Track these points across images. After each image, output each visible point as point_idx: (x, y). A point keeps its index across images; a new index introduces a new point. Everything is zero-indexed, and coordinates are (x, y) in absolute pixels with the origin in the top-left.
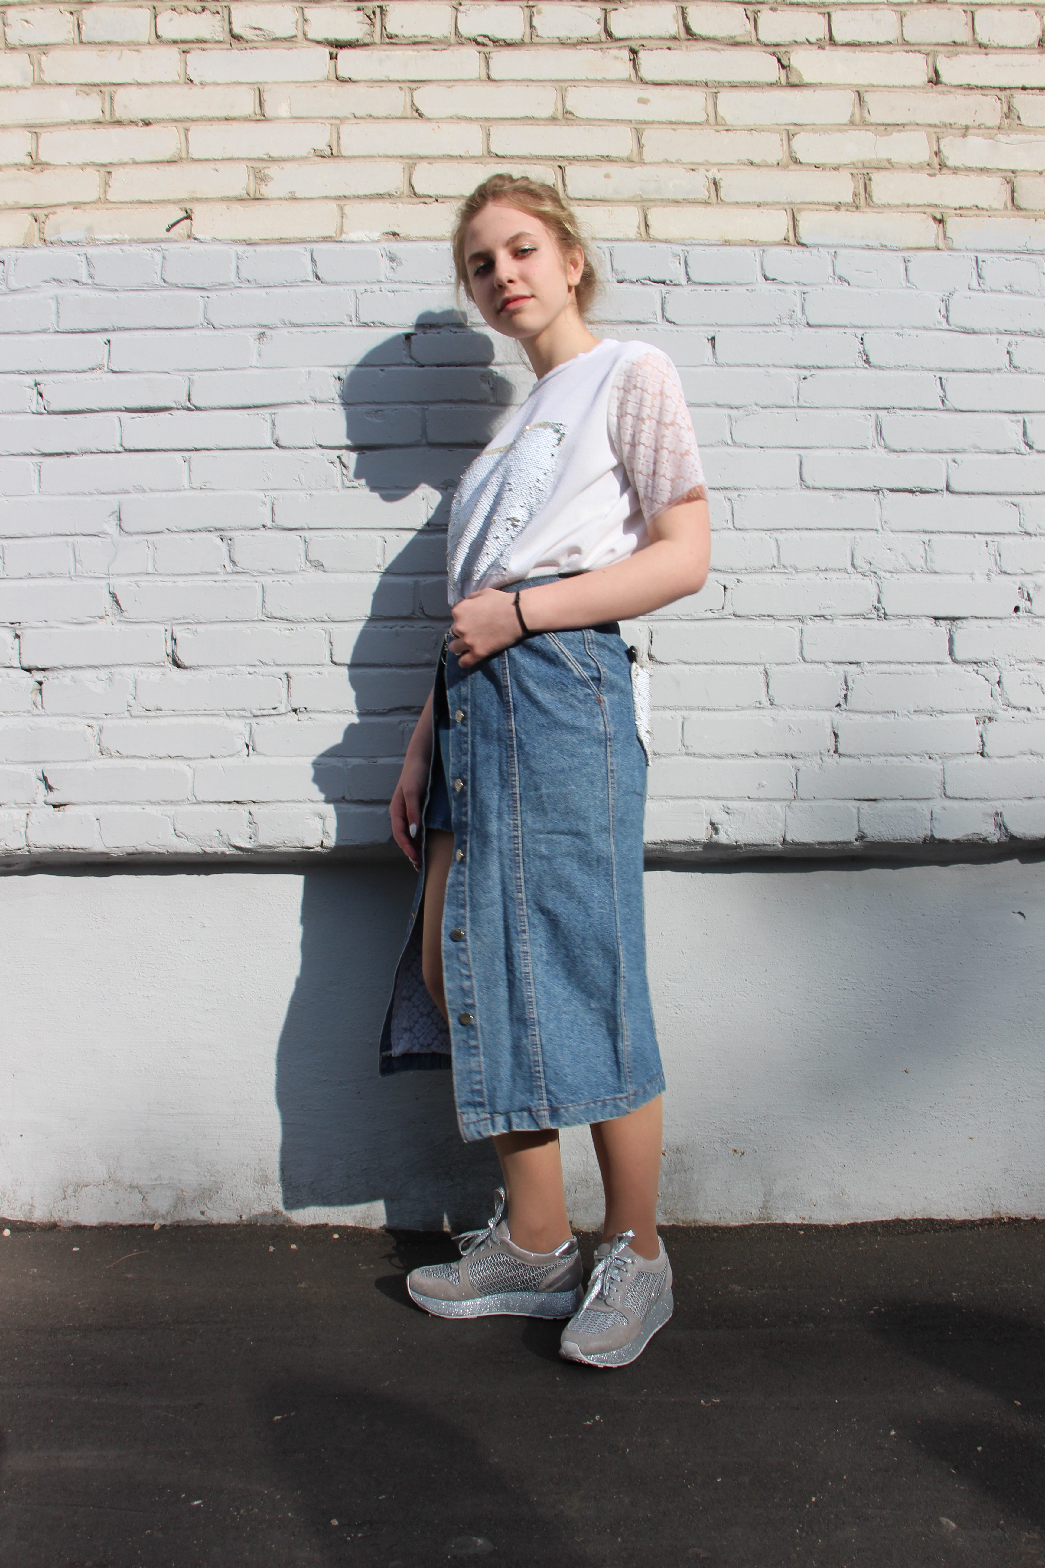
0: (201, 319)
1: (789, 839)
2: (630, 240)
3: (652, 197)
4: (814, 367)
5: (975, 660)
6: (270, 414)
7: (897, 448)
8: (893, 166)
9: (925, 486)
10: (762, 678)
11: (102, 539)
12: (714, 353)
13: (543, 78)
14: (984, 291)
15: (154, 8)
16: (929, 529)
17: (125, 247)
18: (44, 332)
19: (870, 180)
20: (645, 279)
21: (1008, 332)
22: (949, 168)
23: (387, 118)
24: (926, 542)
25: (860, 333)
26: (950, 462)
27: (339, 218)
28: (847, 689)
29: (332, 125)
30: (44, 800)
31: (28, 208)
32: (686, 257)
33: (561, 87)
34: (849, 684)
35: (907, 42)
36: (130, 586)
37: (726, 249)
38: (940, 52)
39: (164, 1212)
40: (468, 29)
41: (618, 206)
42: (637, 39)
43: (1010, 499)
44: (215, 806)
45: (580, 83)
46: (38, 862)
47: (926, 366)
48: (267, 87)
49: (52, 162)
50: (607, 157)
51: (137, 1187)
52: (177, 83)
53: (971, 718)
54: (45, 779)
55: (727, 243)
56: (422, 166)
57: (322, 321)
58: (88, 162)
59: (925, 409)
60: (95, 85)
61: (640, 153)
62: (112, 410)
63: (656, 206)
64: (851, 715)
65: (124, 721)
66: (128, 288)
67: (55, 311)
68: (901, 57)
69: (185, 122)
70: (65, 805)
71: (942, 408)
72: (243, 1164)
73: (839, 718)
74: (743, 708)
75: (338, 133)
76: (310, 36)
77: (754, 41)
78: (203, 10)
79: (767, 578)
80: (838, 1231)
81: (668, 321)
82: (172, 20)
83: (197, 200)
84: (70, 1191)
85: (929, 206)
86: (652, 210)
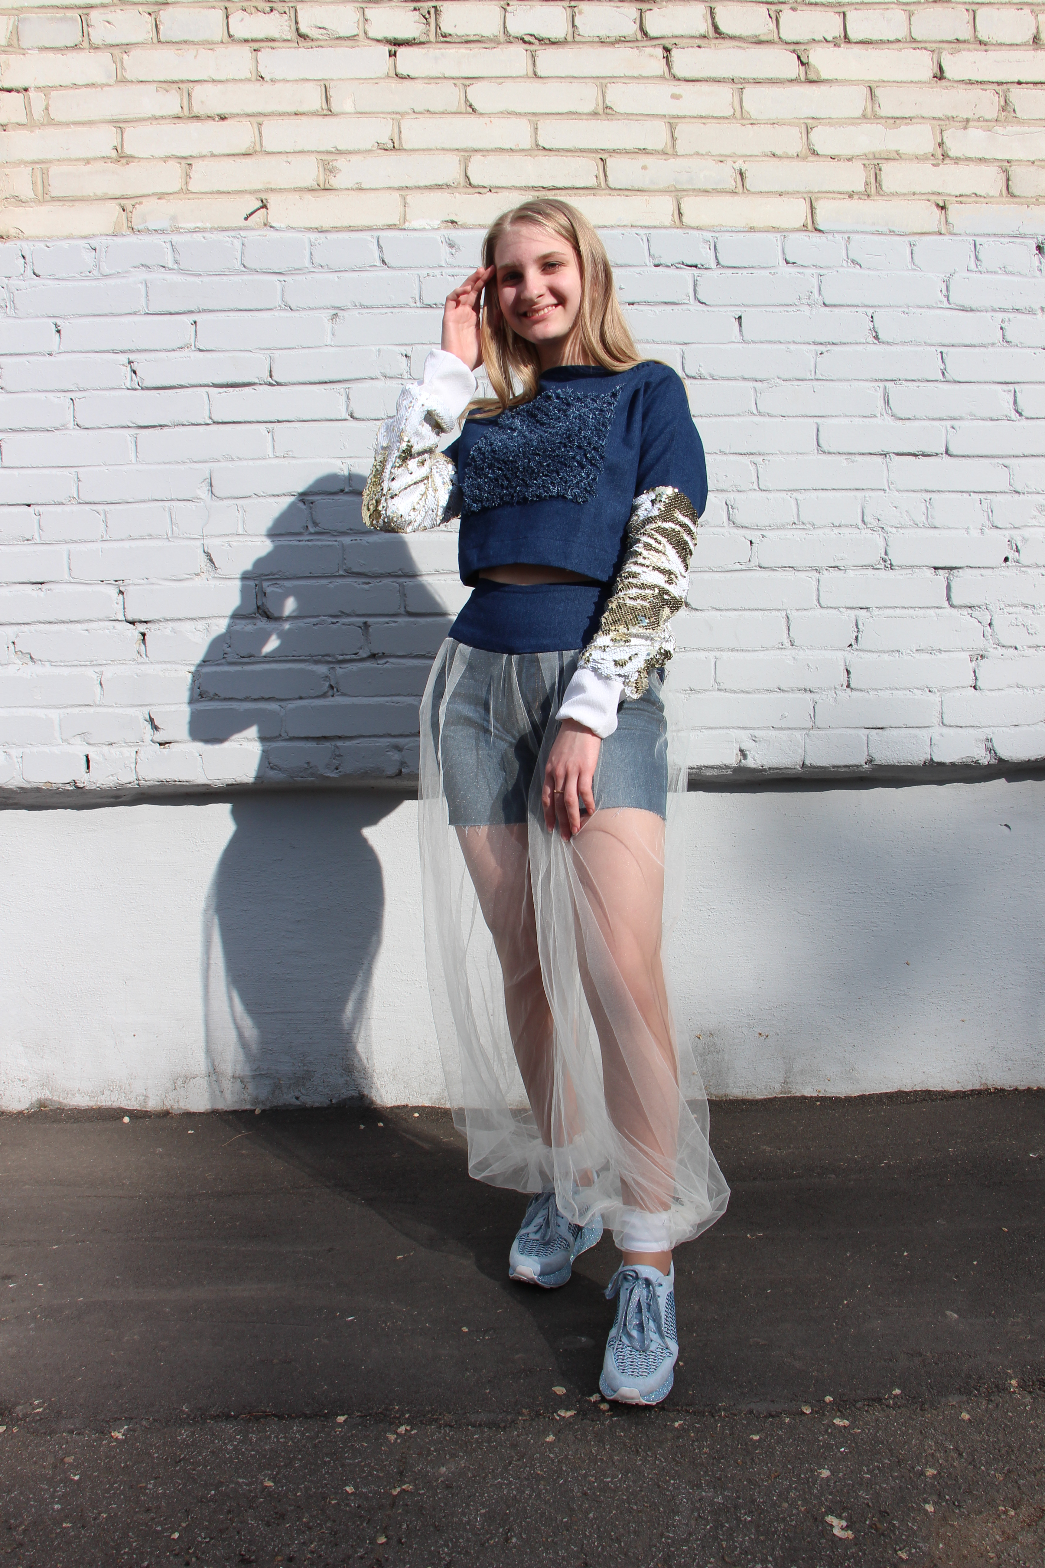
0: (279, 302)
1: (807, 763)
2: (665, 227)
3: (685, 187)
4: (829, 343)
5: (969, 605)
6: (345, 389)
7: (902, 416)
8: (900, 157)
9: (927, 450)
10: (784, 621)
11: (195, 504)
12: (741, 331)
13: (585, 75)
14: (980, 272)
15: (226, 8)
16: (930, 489)
17: (207, 235)
18: (135, 313)
19: (880, 170)
21: (1002, 310)
22: (951, 159)
23: (443, 113)
24: (928, 500)
25: (870, 311)
26: (949, 428)
27: (402, 207)
28: (858, 632)
30: (151, 738)
31: (116, 199)
32: (715, 243)
33: (601, 84)
34: (859, 627)
35: (915, 40)
36: (223, 546)
37: (752, 235)
38: (944, 49)
39: (263, 1098)
40: (516, 28)
41: (654, 196)
42: (670, 37)
43: (1001, 461)
44: (305, 742)
45: (618, 80)
46: (143, 794)
47: (928, 341)
48: (332, 84)
49: (137, 156)
50: (644, 149)
51: (239, 1078)
52: (249, 80)
53: (966, 655)
54: (151, 720)
55: (752, 230)
56: (477, 158)
57: (390, 304)
58: (170, 155)
59: (927, 381)
60: (173, 82)
61: (674, 146)
62: (201, 386)
63: (688, 196)
64: (861, 653)
65: (221, 667)
66: (212, 273)
67: (144, 295)
68: (910, 54)
69: (258, 117)
70: (170, 743)
71: (943, 379)
72: (332, 1055)
73: (851, 657)
74: (767, 649)
75: (399, 128)
76: (370, 35)
77: (776, 39)
78: (272, 11)
79: (788, 534)
80: (850, 1101)
81: (699, 302)
82: (242, 20)
83: (272, 190)
84: (179, 1083)
85: (933, 194)
86: (685, 199)
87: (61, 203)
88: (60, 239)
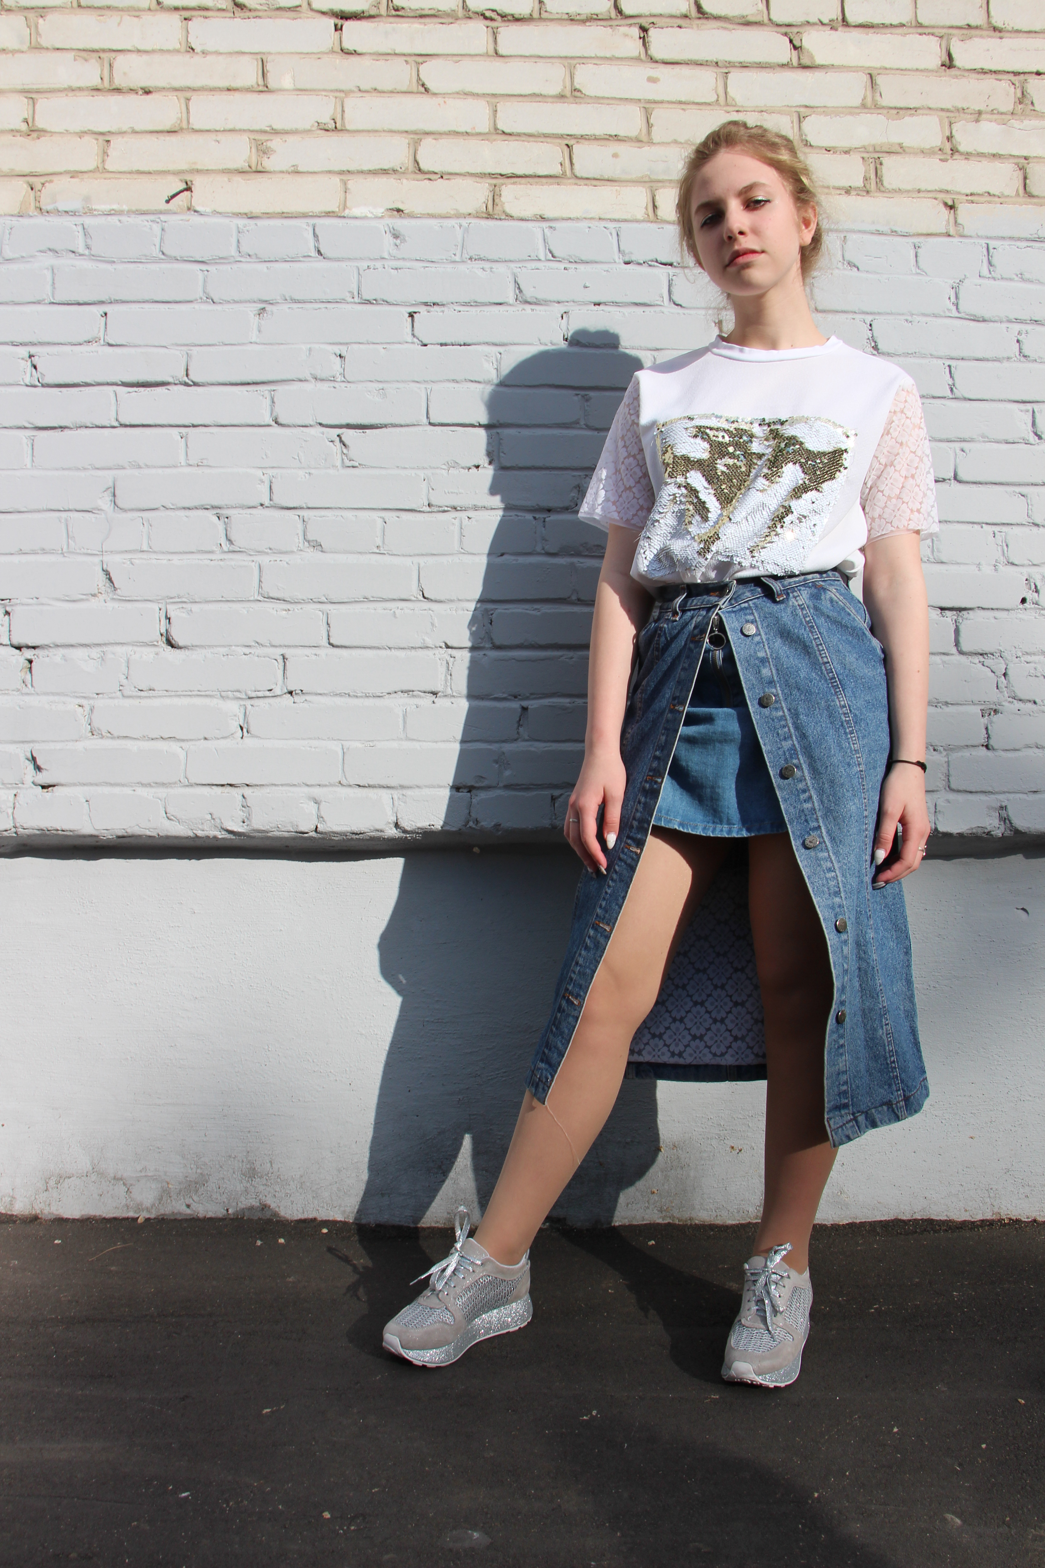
0: (200, 293)
2: (637, 221)
3: (660, 178)
5: (981, 652)
6: (270, 391)
8: (904, 151)
11: (96, 515)
13: (552, 55)
14: (994, 279)
17: (124, 219)
18: (38, 303)
19: (881, 164)
20: (652, 261)
21: (1018, 321)
22: (961, 154)
23: (392, 92)
25: (868, 319)
26: (958, 451)
27: (342, 193)
29: (336, 98)
30: (32, 780)
31: (24, 176)
33: (570, 64)
35: (921, 24)
36: (124, 563)
38: (953, 35)
39: (149, 1205)
41: (626, 186)
42: (647, 16)
43: (1017, 489)
44: (207, 789)
45: (589, 61)
46: (25, 845)
47: (935, 353)
48: (270, 58)
49: (49, 130)
50: (616, 136)
51: (121, 1179)
52: (177, 51)
53: (977, 710)
54: (34, 759)
56: (428, 141)
57: (324, 297)
58: (86, 129)
59: (934, 397)
60: (93, 51)
61: (649, 133)
62: (108, 384)
63: (664, 187)
65: (116, 701)
66: (126, 260)
67: (50, 282)
68: (914, 40)
69: (186, 92)
70: (54, 786)
71: (951, 396)
72: (230, 1156)
75: (343, 107)
76: (314, 6)
77: (766, 21)
80: (837, 1230)
81: (675, 304)
83: (198, 171)
84: (52, 1183)
85: (940, 191)
86: (661, 191)
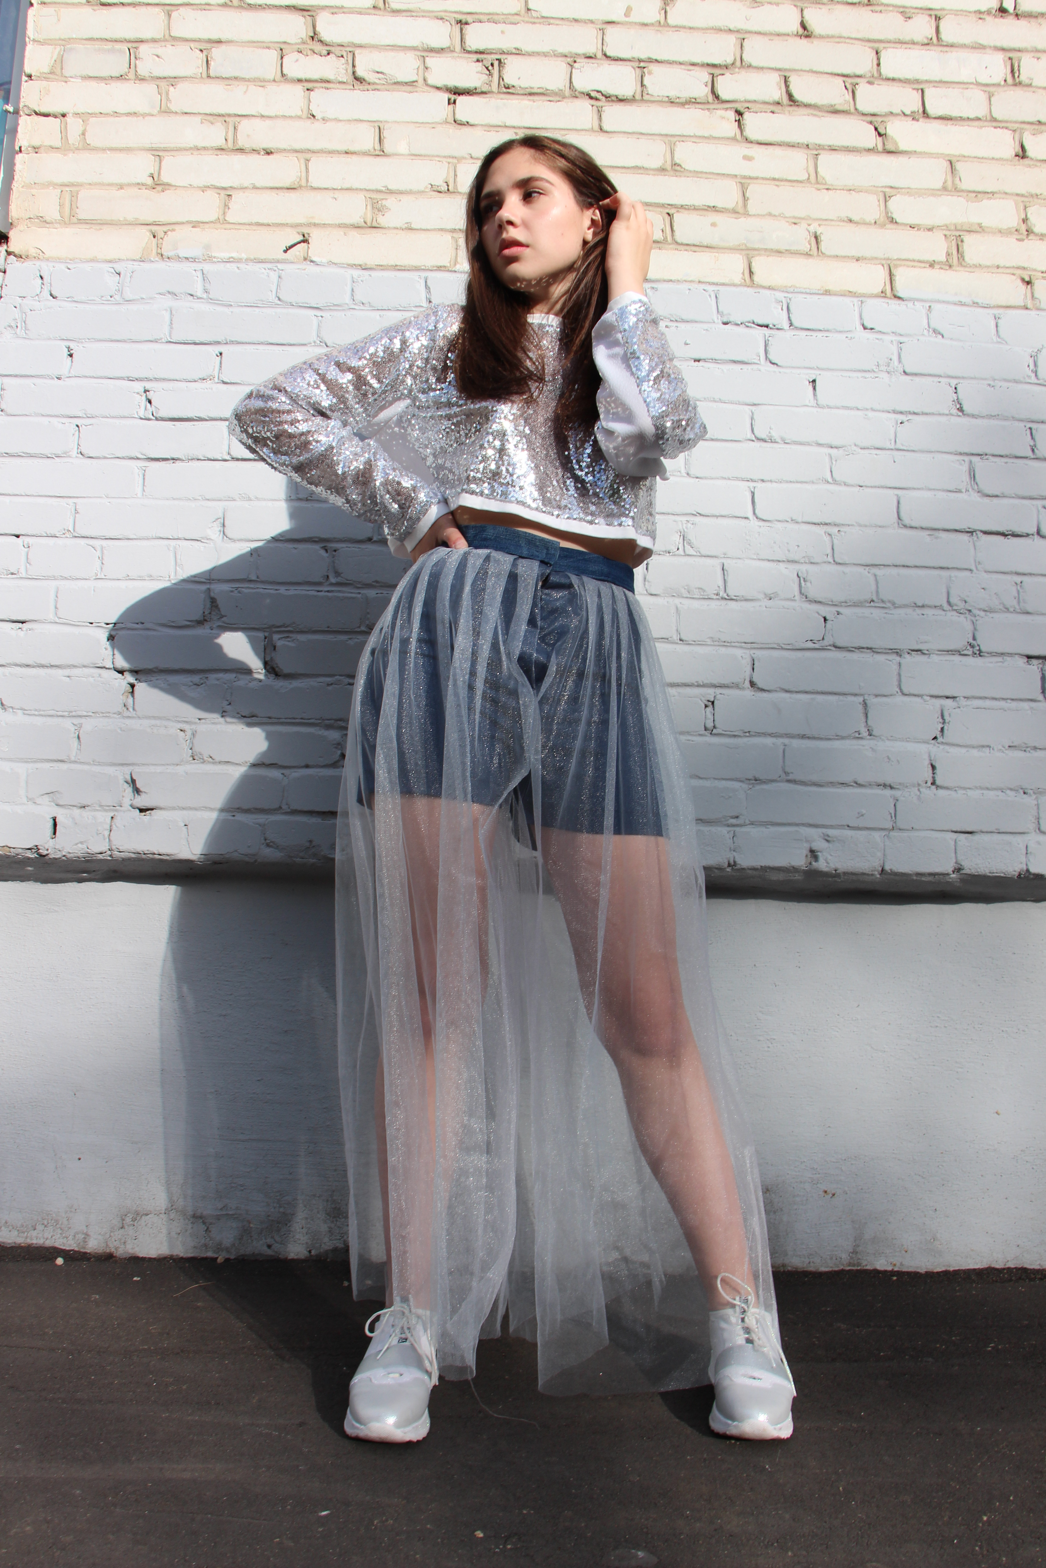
0: (314, 338)
1: (887, 868)
2: (734, 285)
3: (756, 246)
4: (910, 413)
7: (990, 493)
8: (983, 230)
9: (1018, 530)
10: (860, 708)
11: (205, 545)
12: (815, 395)
13: (653, 132)
15: (281, 49)
16: (1021, 571)
17: (242, 266)
18: (156, 341)
19: (962, 241)
20: (749, 322)
22: (1036, 235)
24: (1019, 582)
25: (953, 382)
26: (1040, 508)
27: (454, 250)
28: (944, 723)
29: (449, 163)
30: (130, 803)
31: (147, 225)
32: (788, 304)
33: (670, 141)
34: (945, 718)
35: (995, 118)
36: (232, 591)
37: (827, 298)
38: (1026, 129)
39: (228, 1245)
40: (582, 83)
41: (724, 253)
42: (743, 101)
44: (306, 817)
45: (688, 139)
46: (118, 869)
47: (1016, 417)
48: (387, 126)
49: (173, 184)
50: (714, 207)
51: (200, 1219)
52: (299, 117)
54: (133, 781)
55: (827, 293)
58: (209, 184)
59: (1017, 457)
60: (219, 115)
61: (745, 206)
63: (759, 255)
64: (947, 748)
65: (219, 726)
66: (243, 304)
67: (168, 323)
68: (989, 132)
69: (306, 154)
70: (152, 809)
71: (1032, 456)
72: (314, 1196)
73: (937, 751)
74: (843, 738)
75: (455, 172)
76: (430, 82)
77: (852, 110)
78: (328, 54)
79: (866, 612)
80: (932, 1277)
81: (771, 362)
82: (297, 60)
83: (315, 225)
84: (128, 1220)
85: (1018, 268)
86: (757, 258)
87: (88, 226)
88: (82, 261)
